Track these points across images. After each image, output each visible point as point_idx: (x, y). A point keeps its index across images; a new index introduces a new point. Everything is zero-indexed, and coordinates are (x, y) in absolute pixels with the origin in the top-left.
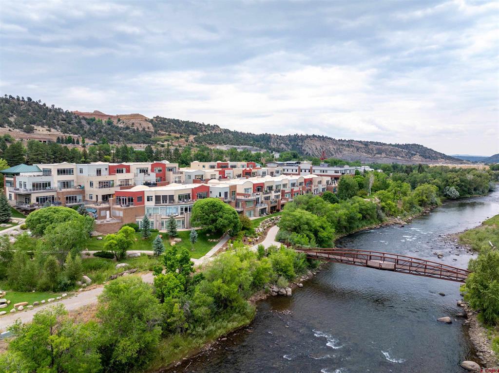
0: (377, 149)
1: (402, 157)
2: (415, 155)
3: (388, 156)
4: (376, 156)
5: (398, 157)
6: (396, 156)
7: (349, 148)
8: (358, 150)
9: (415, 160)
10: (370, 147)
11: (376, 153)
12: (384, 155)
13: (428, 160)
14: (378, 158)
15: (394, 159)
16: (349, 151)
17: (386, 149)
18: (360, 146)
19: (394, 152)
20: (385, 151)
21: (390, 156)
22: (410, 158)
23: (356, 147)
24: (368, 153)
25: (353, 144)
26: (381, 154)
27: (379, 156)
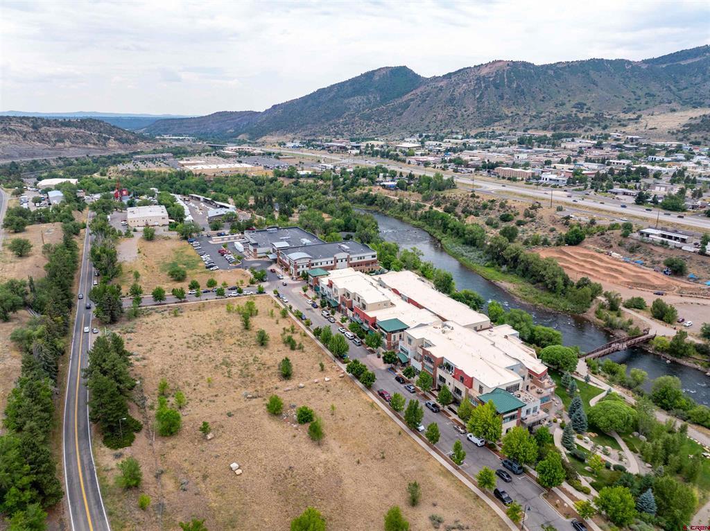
0: (55, 134)
1: (94, 144)
2: (109, 139)
3: (75, 145)
4: (56, 147)
5: (89, 145)
6: (85, 144)
7: (7, 134)
8: (25, 136)
9: (112, 148)
10: (43, 130)
11: (55, 141)
12: (68, 143)
13: (126, 145)
14: (60, 149)
15: (84, 148)
16: (9, 139)
17: (69, 133)
18: (25, 130)
19: (81, 137)
20: (67, 136)
21: (77, 143)
22: (105, 144)
23: (21, 132)
24: (43, 141)
25: (12, 127)
26: (64, 142)
27: (61, 144)
